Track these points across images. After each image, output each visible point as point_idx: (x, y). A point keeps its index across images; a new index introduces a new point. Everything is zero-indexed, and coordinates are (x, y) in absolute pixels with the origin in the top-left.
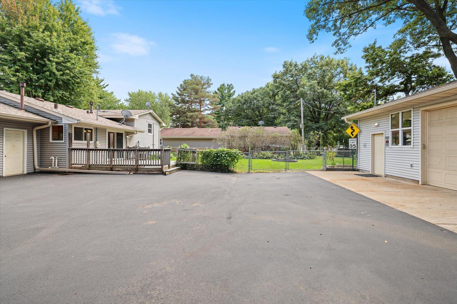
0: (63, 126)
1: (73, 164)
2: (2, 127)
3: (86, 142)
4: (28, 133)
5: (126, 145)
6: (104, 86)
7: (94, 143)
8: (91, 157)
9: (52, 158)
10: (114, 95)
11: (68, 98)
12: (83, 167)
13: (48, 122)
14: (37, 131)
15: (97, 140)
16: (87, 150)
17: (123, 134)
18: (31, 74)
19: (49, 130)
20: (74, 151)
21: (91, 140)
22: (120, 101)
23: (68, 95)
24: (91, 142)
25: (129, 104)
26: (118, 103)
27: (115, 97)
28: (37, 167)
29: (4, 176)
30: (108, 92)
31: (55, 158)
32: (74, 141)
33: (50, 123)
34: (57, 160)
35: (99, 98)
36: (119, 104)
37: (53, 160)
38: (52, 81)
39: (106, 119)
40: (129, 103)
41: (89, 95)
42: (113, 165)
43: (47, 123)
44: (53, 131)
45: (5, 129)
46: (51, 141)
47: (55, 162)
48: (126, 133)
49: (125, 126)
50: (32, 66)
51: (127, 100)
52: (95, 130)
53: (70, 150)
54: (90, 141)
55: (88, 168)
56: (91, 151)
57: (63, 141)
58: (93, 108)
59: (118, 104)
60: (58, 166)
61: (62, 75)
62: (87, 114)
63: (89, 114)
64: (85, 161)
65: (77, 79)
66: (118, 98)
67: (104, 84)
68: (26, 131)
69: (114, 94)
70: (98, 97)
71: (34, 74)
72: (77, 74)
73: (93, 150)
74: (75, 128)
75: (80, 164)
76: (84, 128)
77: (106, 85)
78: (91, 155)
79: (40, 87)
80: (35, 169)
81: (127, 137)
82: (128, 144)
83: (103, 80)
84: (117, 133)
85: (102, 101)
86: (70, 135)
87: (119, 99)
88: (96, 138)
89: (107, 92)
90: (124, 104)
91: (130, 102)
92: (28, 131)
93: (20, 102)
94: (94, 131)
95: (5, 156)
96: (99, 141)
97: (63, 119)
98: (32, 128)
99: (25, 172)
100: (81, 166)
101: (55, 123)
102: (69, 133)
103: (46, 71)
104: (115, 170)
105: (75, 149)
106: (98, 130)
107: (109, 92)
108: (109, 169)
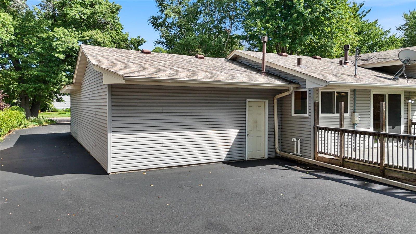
0: (307, 91)
1: (320, 153)
2: (245, 99)
3: (338, 115)
4: (269, 104)
5: (406, 117)
6: (364, 14)
7: (350, 117)
8: (346, 143)
9: (294, 140)
10: (379, 25)
11: (317, 43)
12: (333, 160)
13: (289, 87)
14: (278, 100)
15: (356, 111)
16: (340, 131)
17: (400, 95)
18: (279, 22)
19: (291, 98)
20: (322, 132)
21: (346, 111)
22: (389, 31)
23: (317, 39)
24: (345, 115)
25: (405, 34)
26: (385, 36)
27: (381, 27)
28: (278, 151)
29: (247, 160)
30: (369, 22)
31: (297, 139)
32: (321, 115)
33: (292, 89)
34: (299, 144)
35: (357, 34)
36: (388, 37)
37: (295, 143)
38: (300, 25)
39: (370, 71)
40: (404, 32)
41: (343, 33)
42: (386, 165)
43: (288, 90)
44: (295, 99)
45: (248, 100)
46: (293, 114)
47: (297, 145)
48: (406, 94)
49: (405, 80)
50: (280, 12)
51: (400, 29)
52: (352, 93)
53: (316, 128)
54: (345, 113)
55: (342, 162)
56: (346, 134)
57: (307, 115)
58: (348, 54)
59: (385, 38)
60: (301, 152)
61: (311, 13)
62: (339, 67)
63: (343, 66)
64: (336, 150)
65: (328, 14)
66: (386, 29)
67: (364, 11)
68: (266, 101)
69: (379, 23)
70: (355, 33)
71: (282, 21)
72: (327, 7)
73: (349, 132)
74: (322, 93)
75: (330, 155)
76: (335, 91)
77: (366, 11)
78: (346, 140)
79: (288, 36)
80: (276, 153)
81: (410, 101)
82: (410, 114)
83: (363, 5)
84: (389, 95)
85: (361, 37)
86: (316, 104)
87: (388, 30)
88: (354, 106)
89: (367, 23)
90: (396, 37)
91: (406, 29)
92: (269, 101)
93: (261, 62)
94: (351, 95)
95: (248, 135)
96: (358, 112)
97: (306, 80)
98: (273, 96)
99: (266, 157)
100: (331, 157)
101: (298, 88)
102: (315, 103)
103: (293, 14)
104: (390, 175)
105: (322, 129)
106: (357, 93)
107: (371, 21)
108: (378, 172)
